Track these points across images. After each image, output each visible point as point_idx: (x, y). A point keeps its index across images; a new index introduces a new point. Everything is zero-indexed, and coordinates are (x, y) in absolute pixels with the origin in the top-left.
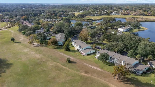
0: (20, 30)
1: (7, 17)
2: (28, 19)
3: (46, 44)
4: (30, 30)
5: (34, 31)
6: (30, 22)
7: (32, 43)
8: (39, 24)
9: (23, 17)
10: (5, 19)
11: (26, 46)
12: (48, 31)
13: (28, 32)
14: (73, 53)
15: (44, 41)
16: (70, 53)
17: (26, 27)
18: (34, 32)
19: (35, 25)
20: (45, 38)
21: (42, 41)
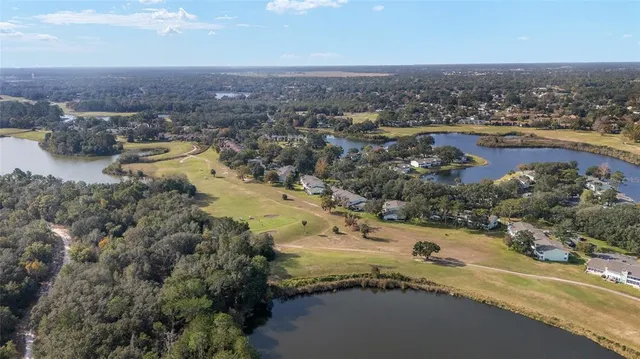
0: (222, 159)
1: (186, 128)
2: (233, 136)
3: (262, 181)
4: (239, 158)
5: (245, 160)
6: (238, 142)
7: (241, 177)
8: (255, 147)
9: (223, 131)
10: (183, 133)
11: (232, 182)
12: (270, 161)
13: (236, 162)
14: (297, 192)
15: (258, 175)
16: (293, 192)
17: (232, 154)
18: (245, 163)
19: (248, 150)
20: (261, 172)
21: (256, 176)
